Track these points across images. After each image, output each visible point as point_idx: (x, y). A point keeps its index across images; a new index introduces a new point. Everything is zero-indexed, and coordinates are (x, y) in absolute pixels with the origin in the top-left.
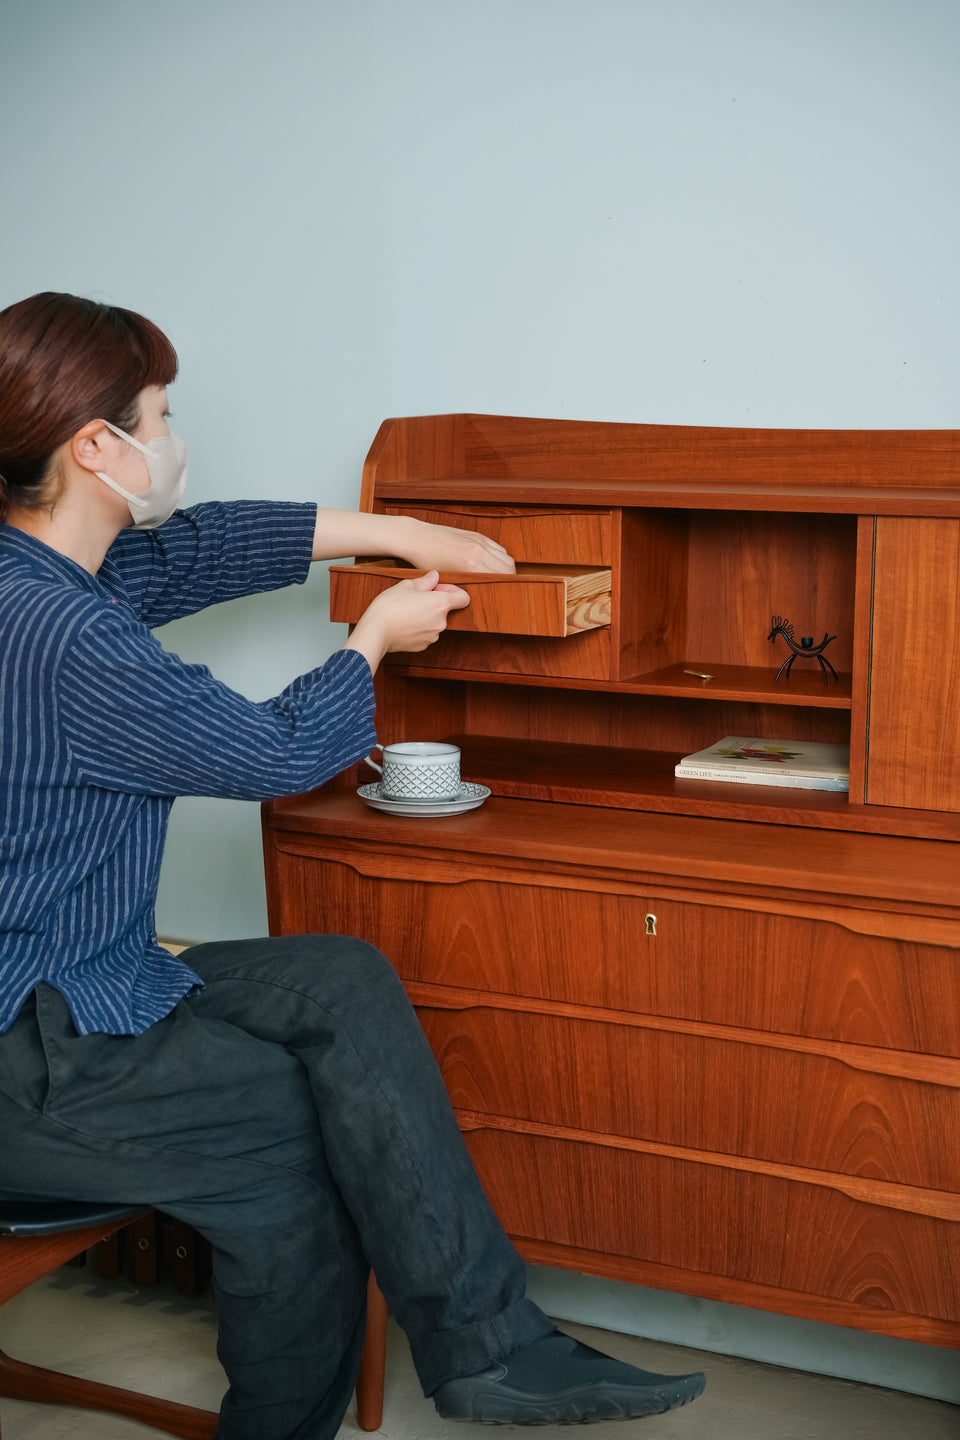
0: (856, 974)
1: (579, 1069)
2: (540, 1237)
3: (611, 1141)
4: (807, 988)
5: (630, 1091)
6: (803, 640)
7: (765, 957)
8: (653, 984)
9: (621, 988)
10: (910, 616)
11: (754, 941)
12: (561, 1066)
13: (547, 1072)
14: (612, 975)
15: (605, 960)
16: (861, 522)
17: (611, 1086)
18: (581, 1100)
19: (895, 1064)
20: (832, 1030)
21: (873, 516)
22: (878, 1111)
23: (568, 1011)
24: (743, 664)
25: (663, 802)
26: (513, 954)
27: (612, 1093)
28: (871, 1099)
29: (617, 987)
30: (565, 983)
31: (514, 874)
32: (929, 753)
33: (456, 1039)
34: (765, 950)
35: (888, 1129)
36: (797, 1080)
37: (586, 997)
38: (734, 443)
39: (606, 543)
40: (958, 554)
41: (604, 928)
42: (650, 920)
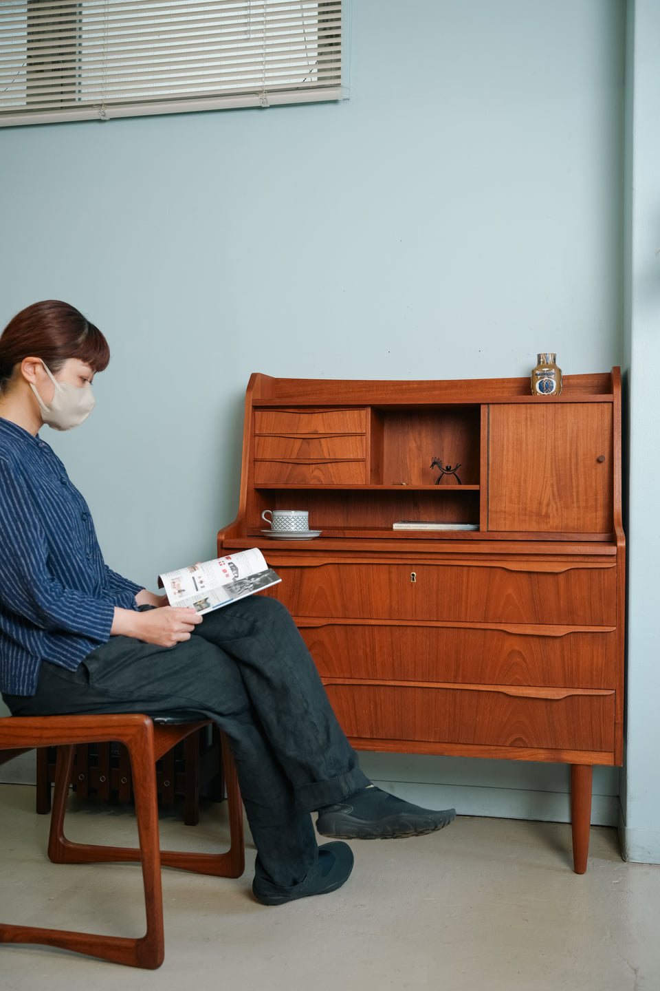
0: (510, 591)
1: (377, 650)
2: (355, 736)
3: (392, 683)
4: (487, 600)
5: (402, 658)
6: (447, 467)
7: (467, 588)
8: (414, 605)
9: (398, 608)
10: (505, 447)
11: (462, 580)
12: (368, 650)
13: (361, 653)
14: (394, 603)
15: (390, 596)
16: (482, 406)
17: (393, 657)
18: (378, 665)
19: (529, 630)
20: (499, 618)
21: (488, 404)
22: (521, 653)
23: (373, 622)
26: (345, 598)
27: (393, 660)
28: (517, 648)
29: (396, 608)
30: (370, 609)
31: (346, 559)
32: (516, 506)
33: (315, 643)
34: (468, 584)
35: (525, 661)
36: (482, 643)
37: (380, 614)
39: (364, 424)
40: (526, 419)
41: (390, 581)
42: (413, 575)
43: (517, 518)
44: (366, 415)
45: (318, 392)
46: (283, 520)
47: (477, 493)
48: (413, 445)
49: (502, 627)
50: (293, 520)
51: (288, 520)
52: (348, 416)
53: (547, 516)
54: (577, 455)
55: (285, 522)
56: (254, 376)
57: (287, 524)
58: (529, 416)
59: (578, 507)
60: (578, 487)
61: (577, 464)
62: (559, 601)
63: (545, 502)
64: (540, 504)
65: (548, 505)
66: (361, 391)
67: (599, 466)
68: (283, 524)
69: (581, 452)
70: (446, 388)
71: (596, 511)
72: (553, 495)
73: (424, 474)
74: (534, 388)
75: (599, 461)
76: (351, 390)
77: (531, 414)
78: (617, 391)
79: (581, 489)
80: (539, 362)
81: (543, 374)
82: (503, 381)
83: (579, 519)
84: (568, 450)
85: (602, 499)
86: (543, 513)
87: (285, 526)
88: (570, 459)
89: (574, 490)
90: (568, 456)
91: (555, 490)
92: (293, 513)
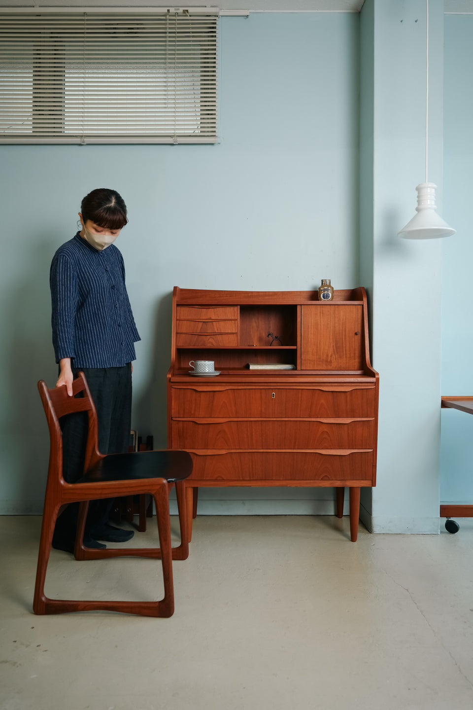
0: (323, 401)
1: (254, 434)
2: (241, 479)
3: (262, 451)
4: (311, 406)
5: (267, 437)
6: (276, 337)
8: (274, 410)
9: (265, 412)
10: (310, 327)
11: (299, 396)
12: (249, 434)
13: (245, 436)
14: (263, 409)
15: (261, 406)
16: (298, 306)
17: (262, 437)
18: (254, 441)
19: (332, 421)
20: (317, 415)
21: (301, 305)
22: (327, 432)
23: (252, 419)
26: (237, 407)
28: (326, 430)
30: (250, 412)
31: (237, 387)
32: (315, 357)
35: (330, 437)
36: (308, 428)
37: (257, 415)
38: (250, 294)
39: (236, 314)
40: (320, 313)
41: (261, 398)
42: (273, 394)
43: (316, 363)
44: (238, 309)
46: (201, 366)
47: (295, 352)
48: (254, 325)
49: (319, 420)
50: (207, 366)
51: (205, 366)
52: (227, 310)
53: (331, 362)
54: (345, 331)
55: (203, 367)
56: (175, 288)
58: (321, 311)
59: (346, 357)
60: (346, 347)
61: (345, 336)
62: (347, 406)
63: (330, 355)
64: (327, 356)
65: (331, 356)
66: (227, 296)
67: (356, 336)
69: (347, 330)
70: (273, 296)
71: (355, 359)
72: (334, 351)
73: (260, 339)
74: (320, 296)
75: (356, 334)
77: (323, 310)
78: (365, 300)
79: (348, 348)
80: (322, 284)
81: (325, 290)
82: (300, 292)
83: (346, 363)
84: (341, 328)
85: (357, 353)
86: (329, 360)
87: (203, 369)
88: (342, 333)
89: (344, 349)
90: (341, 331)
91: (335, 348)
92: (207, 362)
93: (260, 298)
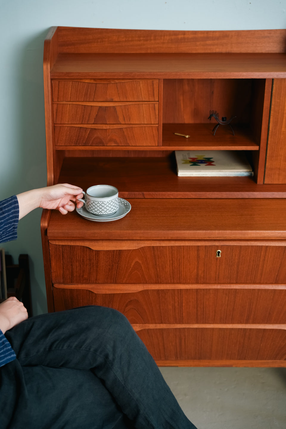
1: (184, 304)
4: (280, 268)
5: (205, 309)
7: (264, 260)
8: (217, 273)
9: (204, 276)
12: (176, 304)
13: (170, 307)
14: (200, 272)
15: (198, 267)
16: (267, 81)
17: (197, 308)
18: (184, 314)
21: (273, 79)
24: (183, 122)
25: (192, 194)
26: (158, 270)
27: (197, 310)
29: (202, 276)
30: (180, 277)
33: (131, 301)
34: (265, 257)
36: (272, 297)
37: (189, 280)
38: (180, 37)
39: (156, 93)
41: (198, 257)
42: (219, 252)
44: (159, 86)
45: (99, 40)
46: (98, 205)
47: (257, 153)
50: (107, 204)
51: (103, 205)
52: (141, 85)
55: (101, 207)
57: (103, 208)
66: (140, 40)
68: (98, 208)
70: (218, 38)
76: (130, 39)
87: (101, 210)
93: (198, 43)
